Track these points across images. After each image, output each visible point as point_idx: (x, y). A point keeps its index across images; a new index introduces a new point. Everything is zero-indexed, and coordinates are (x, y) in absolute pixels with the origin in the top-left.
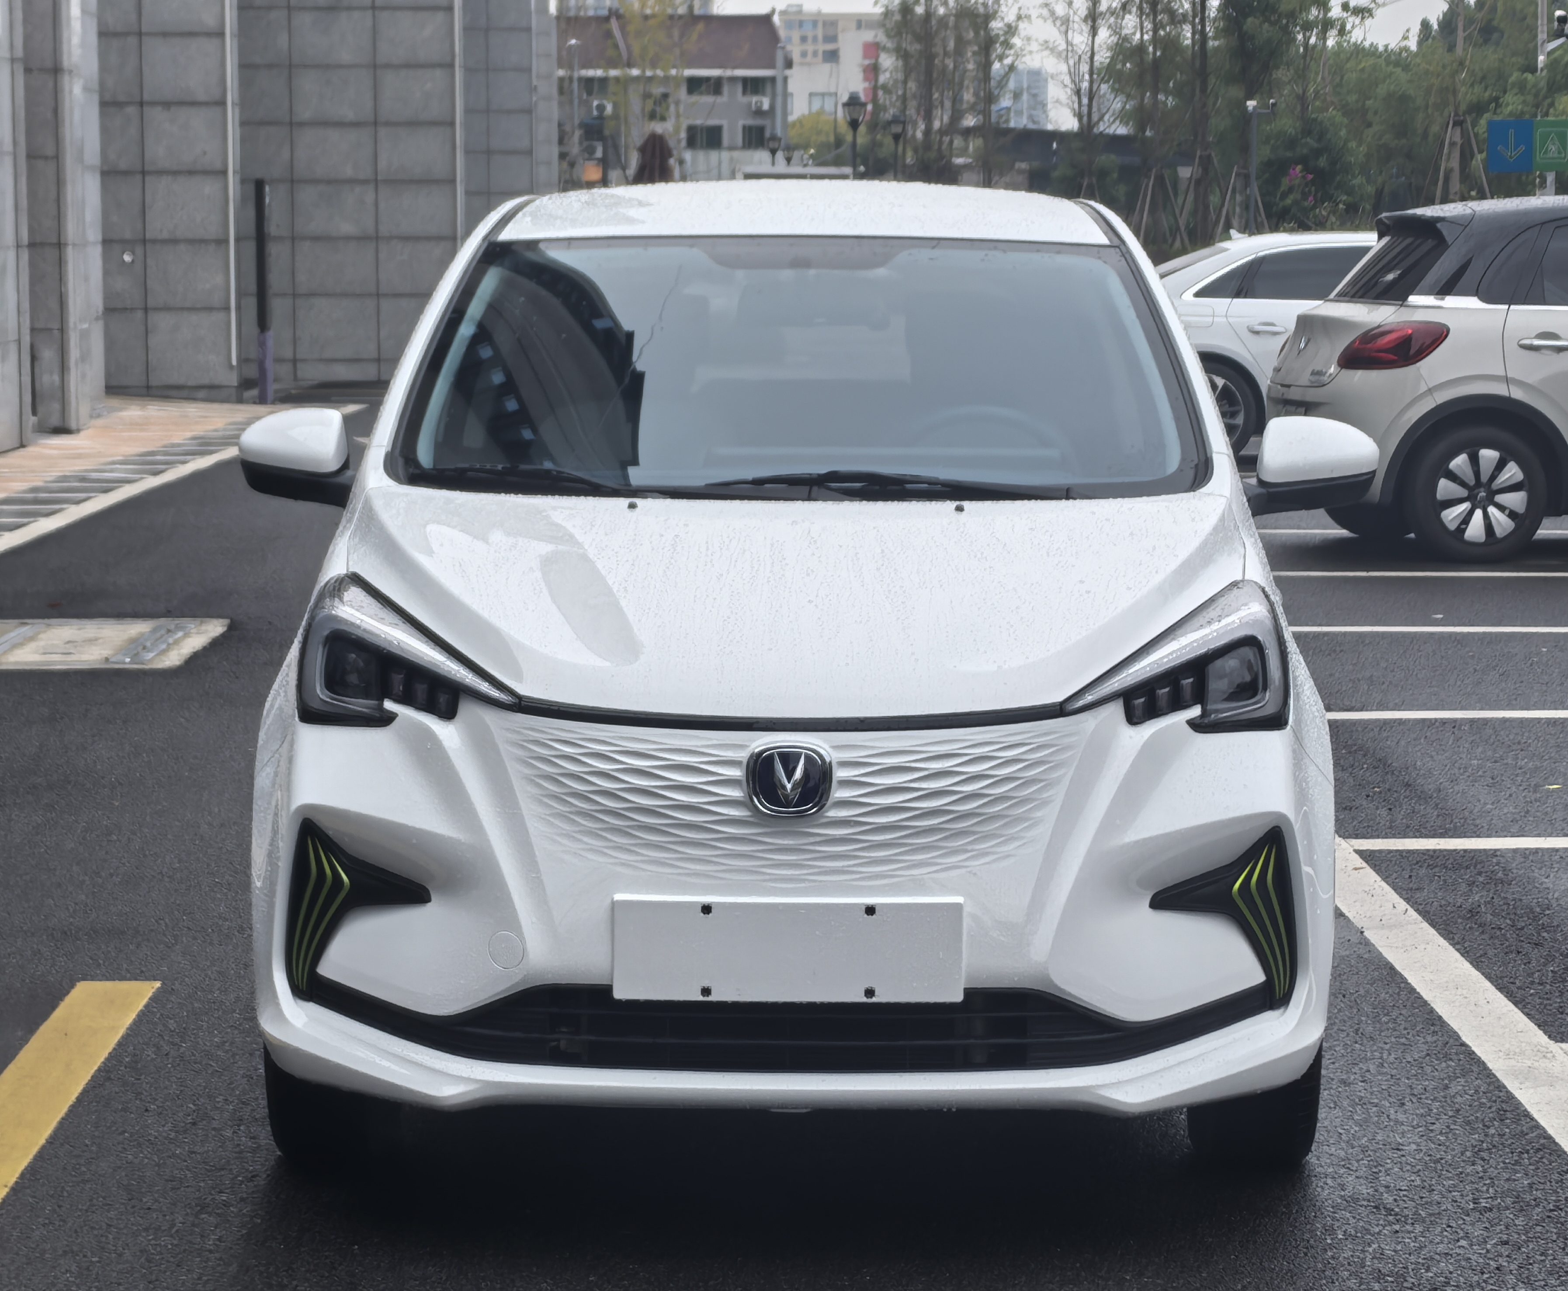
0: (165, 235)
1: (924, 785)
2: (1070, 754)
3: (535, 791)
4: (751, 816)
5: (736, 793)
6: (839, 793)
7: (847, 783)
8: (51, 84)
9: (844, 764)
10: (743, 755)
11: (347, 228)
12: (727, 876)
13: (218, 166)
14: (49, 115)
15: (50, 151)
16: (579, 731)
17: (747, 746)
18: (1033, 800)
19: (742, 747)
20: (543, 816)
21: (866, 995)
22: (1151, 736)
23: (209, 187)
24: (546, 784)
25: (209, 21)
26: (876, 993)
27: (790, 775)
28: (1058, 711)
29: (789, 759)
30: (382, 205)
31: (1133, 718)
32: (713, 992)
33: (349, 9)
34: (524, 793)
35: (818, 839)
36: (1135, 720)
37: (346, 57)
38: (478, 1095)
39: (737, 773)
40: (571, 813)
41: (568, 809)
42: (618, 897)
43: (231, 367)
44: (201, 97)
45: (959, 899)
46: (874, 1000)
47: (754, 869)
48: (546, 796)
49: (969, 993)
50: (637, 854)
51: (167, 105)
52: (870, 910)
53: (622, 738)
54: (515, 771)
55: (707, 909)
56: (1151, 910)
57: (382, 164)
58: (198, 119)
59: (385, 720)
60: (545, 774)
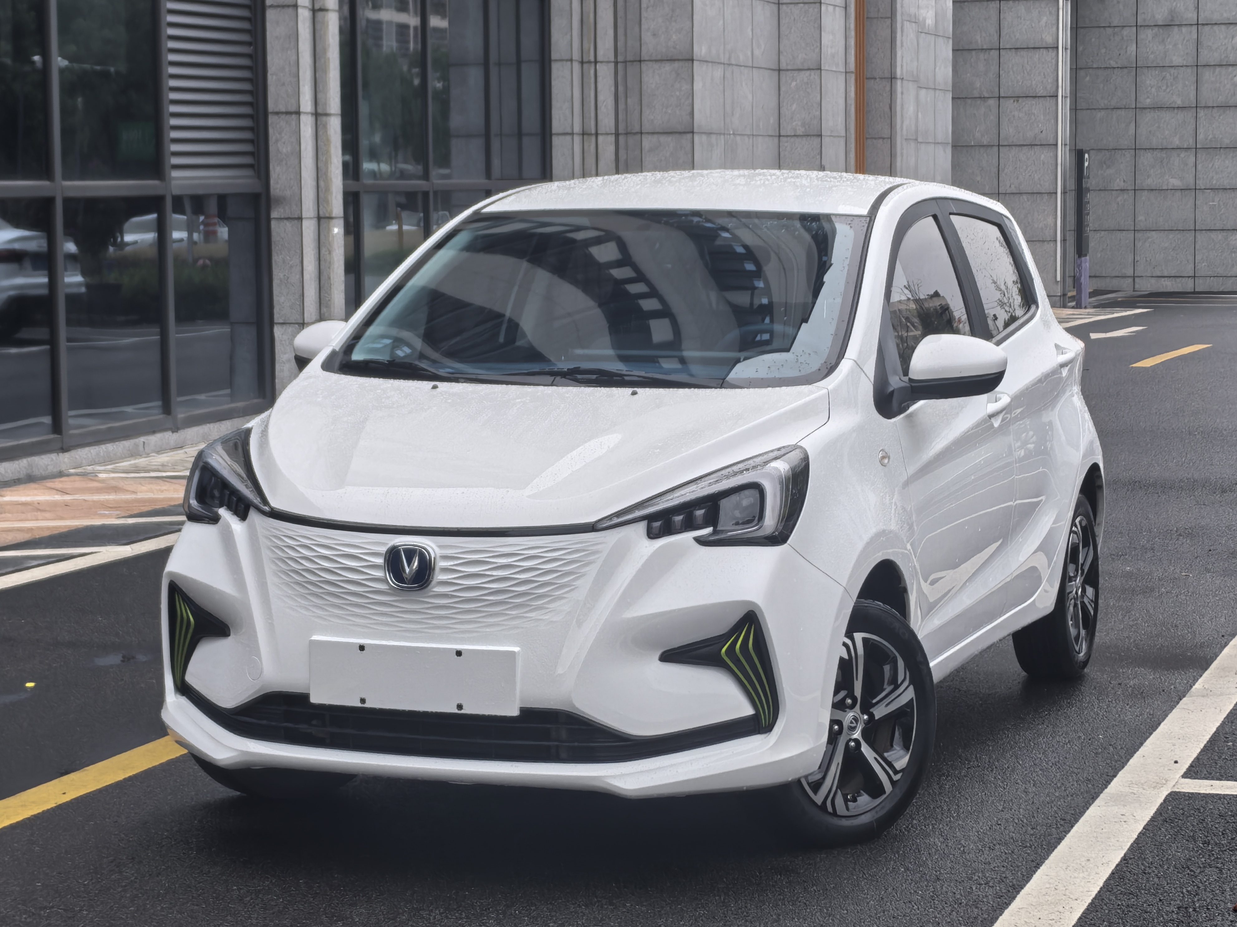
0: (1013, 189)
1: (495, 573)
2: (597, 556)
3: (274, 567)
4: (389, 589)
5: (379, 574)
6: (439, 577)
7: (445, 570)
8: (888, 88)
9: (445, 558)
10: (383, 549)
11: (1175, 182)
12: (375, 627)
13: (1052, 141)
14: (887, 109)
15: (886, 133)
16: (297, 530)
17: (387, 544)
18: (570, 586)
19: (384, 544)
20: (277, 584)
21: (457, 708)
22: (660, 547)
23: (1045, 155)
24: (280, 564)
25: (1049, 39)
26: (464, 708)
27: (409, 563)
28: (592, 528)
29: (410, 553)
30: (1199, 167)
31: (652, 535)
32: (367, 701)
33: (1180, 25)
34: (269, 568)
35: (430, 605)
36: (651, 536)
37: (1177, 60)
38: (238, 760)
39: (380, 561)
40: (291, 582)
41: (290, 581)
42: (315, 637)
43: (1057, 282)
44: (1041, 93)
45: (516, 649)
46: (462, 712)
47: (393, 624)
48: (280, 571)
49: (523, 711)
50: (327, 610)
51: (1017, 98)
52: (459, 653)
53: (318, 536)
54: (266, 554)
55: (362, 648)
56: (659, 662)
57: (1201, 137)
58: (1037, 108)
59: (215, 519)
60: (280, 557)
